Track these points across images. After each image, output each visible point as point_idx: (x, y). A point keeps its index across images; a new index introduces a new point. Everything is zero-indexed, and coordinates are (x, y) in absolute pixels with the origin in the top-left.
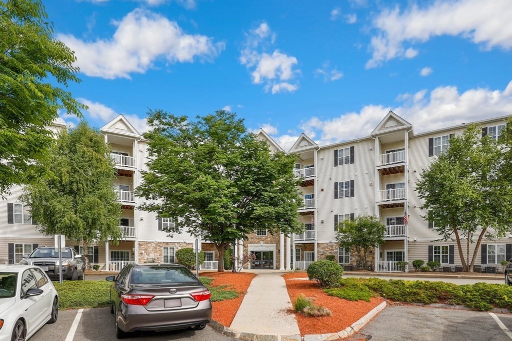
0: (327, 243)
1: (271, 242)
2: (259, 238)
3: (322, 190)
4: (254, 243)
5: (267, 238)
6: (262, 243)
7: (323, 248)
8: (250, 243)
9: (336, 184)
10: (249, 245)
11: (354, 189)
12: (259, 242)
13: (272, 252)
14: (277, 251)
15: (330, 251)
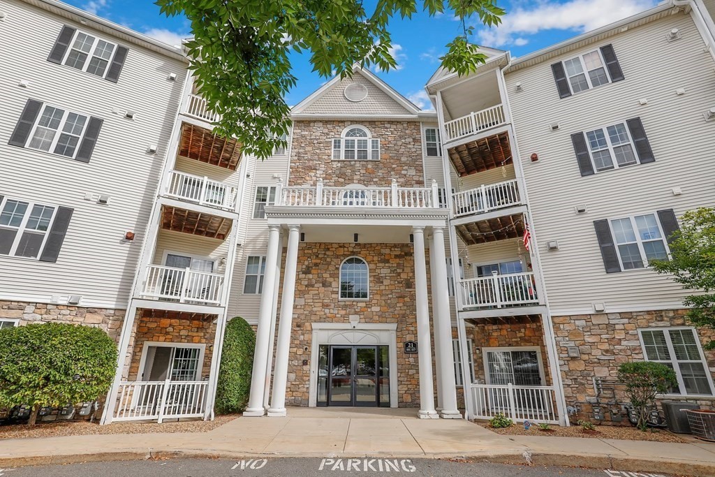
0: (587, 317)
1: (382, 318)
2: (345, 307)
3: (534, 158)
4: (332, 319)
5: (368, 305)
6: (354, 321)
7: (573, 334)
8: (320, 321)
9: (578, 140)
10: (315, 325)
11: (646, 142)
12: (345, 319)
13: (382, 350)
14: (401, 345)
15: (606, 346)
